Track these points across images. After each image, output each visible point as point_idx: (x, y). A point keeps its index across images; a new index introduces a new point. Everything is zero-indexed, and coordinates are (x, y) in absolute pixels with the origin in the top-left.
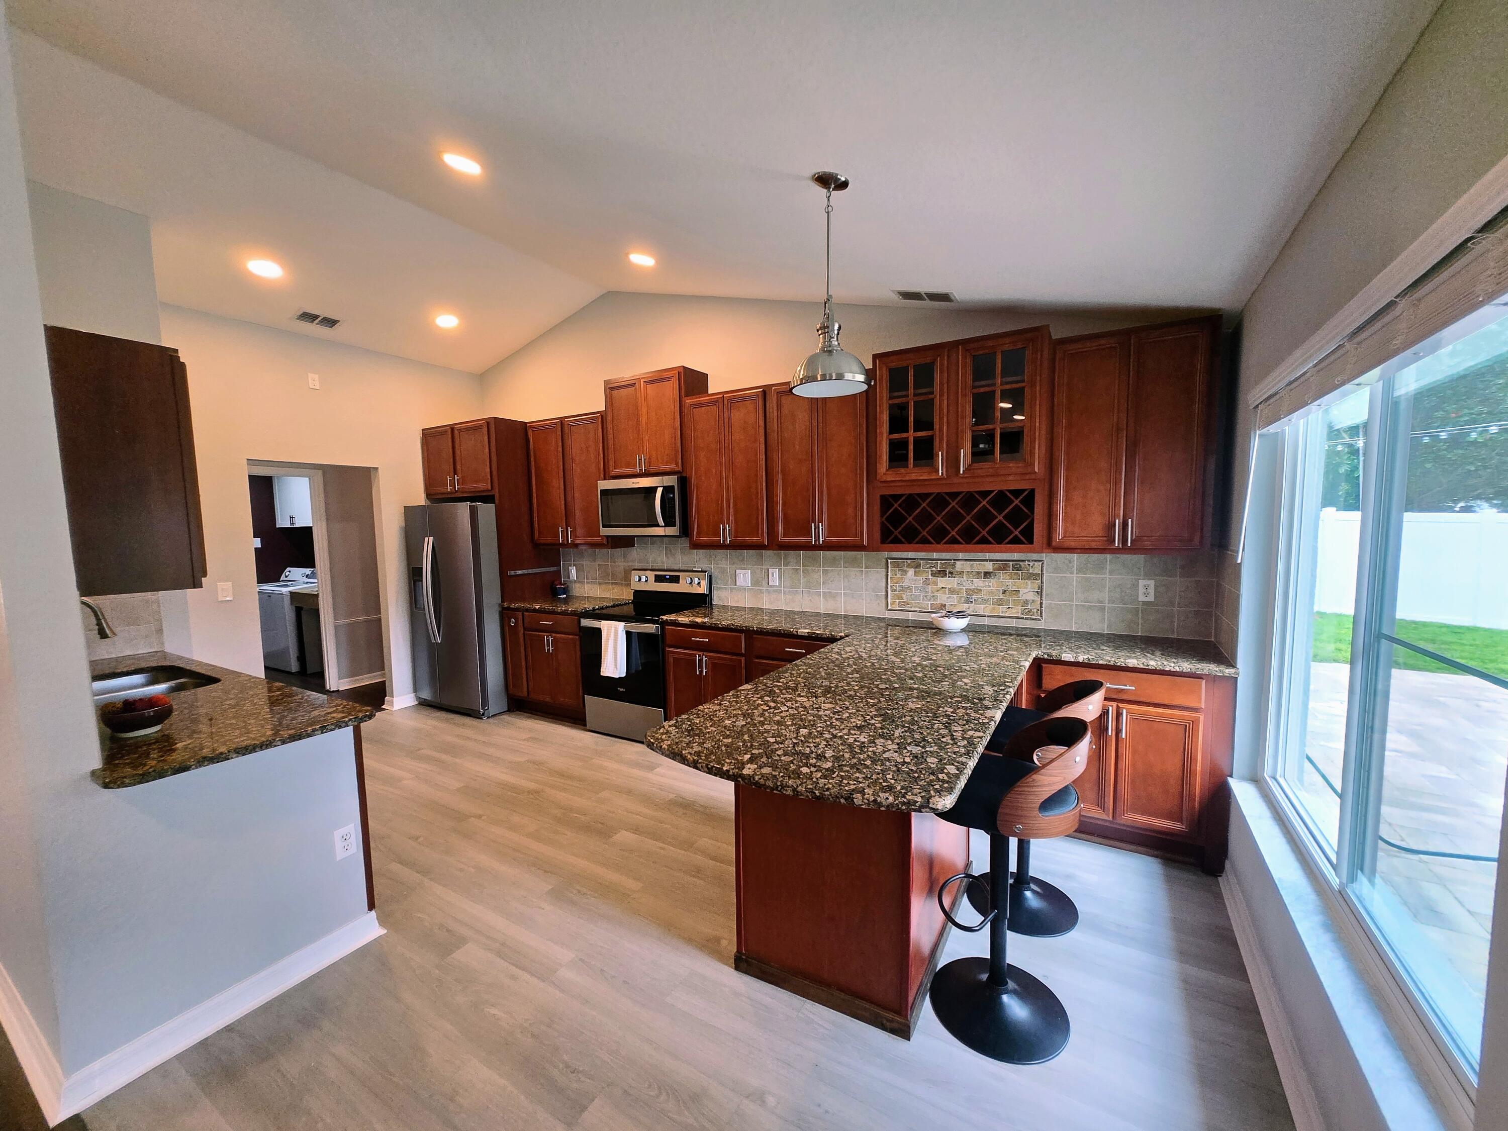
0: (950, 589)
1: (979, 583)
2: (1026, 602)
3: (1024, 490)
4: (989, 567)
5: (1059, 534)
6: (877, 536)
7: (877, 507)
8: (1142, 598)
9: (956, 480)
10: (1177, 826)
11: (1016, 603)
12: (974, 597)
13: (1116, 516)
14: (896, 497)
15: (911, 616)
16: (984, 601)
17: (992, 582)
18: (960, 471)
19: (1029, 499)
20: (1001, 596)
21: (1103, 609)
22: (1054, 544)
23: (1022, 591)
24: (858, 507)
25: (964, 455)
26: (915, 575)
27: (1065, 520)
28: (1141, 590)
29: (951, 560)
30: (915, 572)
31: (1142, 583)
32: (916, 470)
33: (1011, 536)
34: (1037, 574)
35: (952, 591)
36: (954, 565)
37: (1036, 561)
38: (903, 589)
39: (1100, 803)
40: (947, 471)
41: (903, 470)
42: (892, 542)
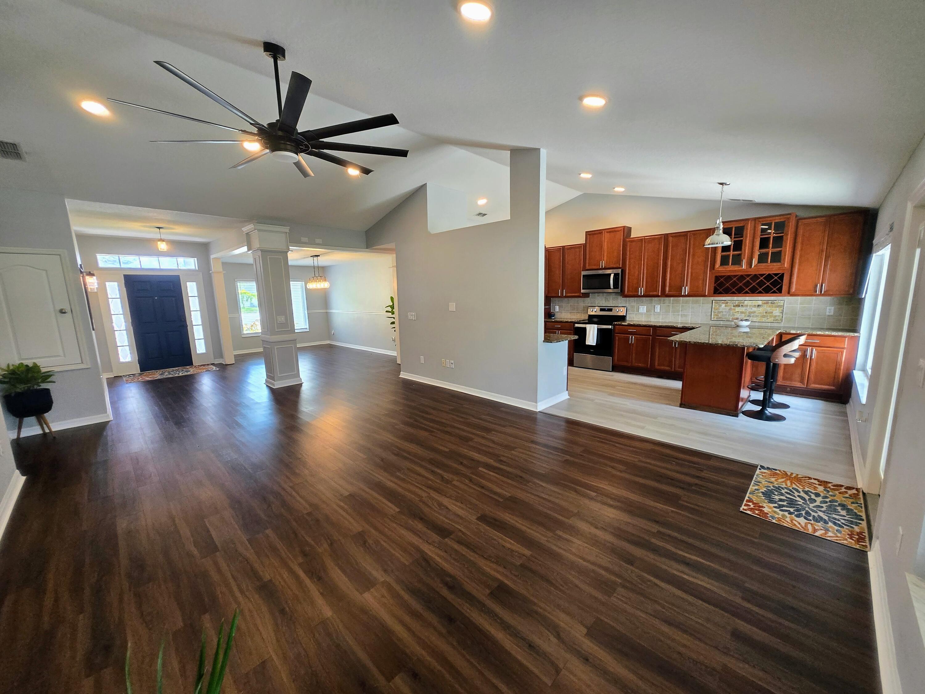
0: (741, 312)
1: (754, 309)
2: (776, 316)
3: (779, 274)
4: (760, 303)
5: (793, 289)
6: (712, 291)
7: (713, 280)
8: (828, 314)
9: (750, 270)
10: (833, 388)
11: (771, 317)
12: (752, 315)
13: (818, 283)
14: (722, 277)
15: (722, 323)
16: (757, 316)
17: (761, 309)
18: (752, 266)
19: (782, 277)
20: (765, 314)
21: (810, 318)
22: (791, 293)
23: (774, 312)
24: (704, 280)
25: (755, 261)
26: (725, 307)
27: (796, 284)
28: (828, 310)
29: (742, 300)
30: (726, 305)
31: (828, 308)
32: (732, 266)
33: (773, 291)
34: (782, 306)
35: (742, 313)
36: (744, 302)
37: (781, 300)
38: (719, 312)
39: (802, 381)
40: (746, 267)
41: (726, 267)
42: (719, 293)
